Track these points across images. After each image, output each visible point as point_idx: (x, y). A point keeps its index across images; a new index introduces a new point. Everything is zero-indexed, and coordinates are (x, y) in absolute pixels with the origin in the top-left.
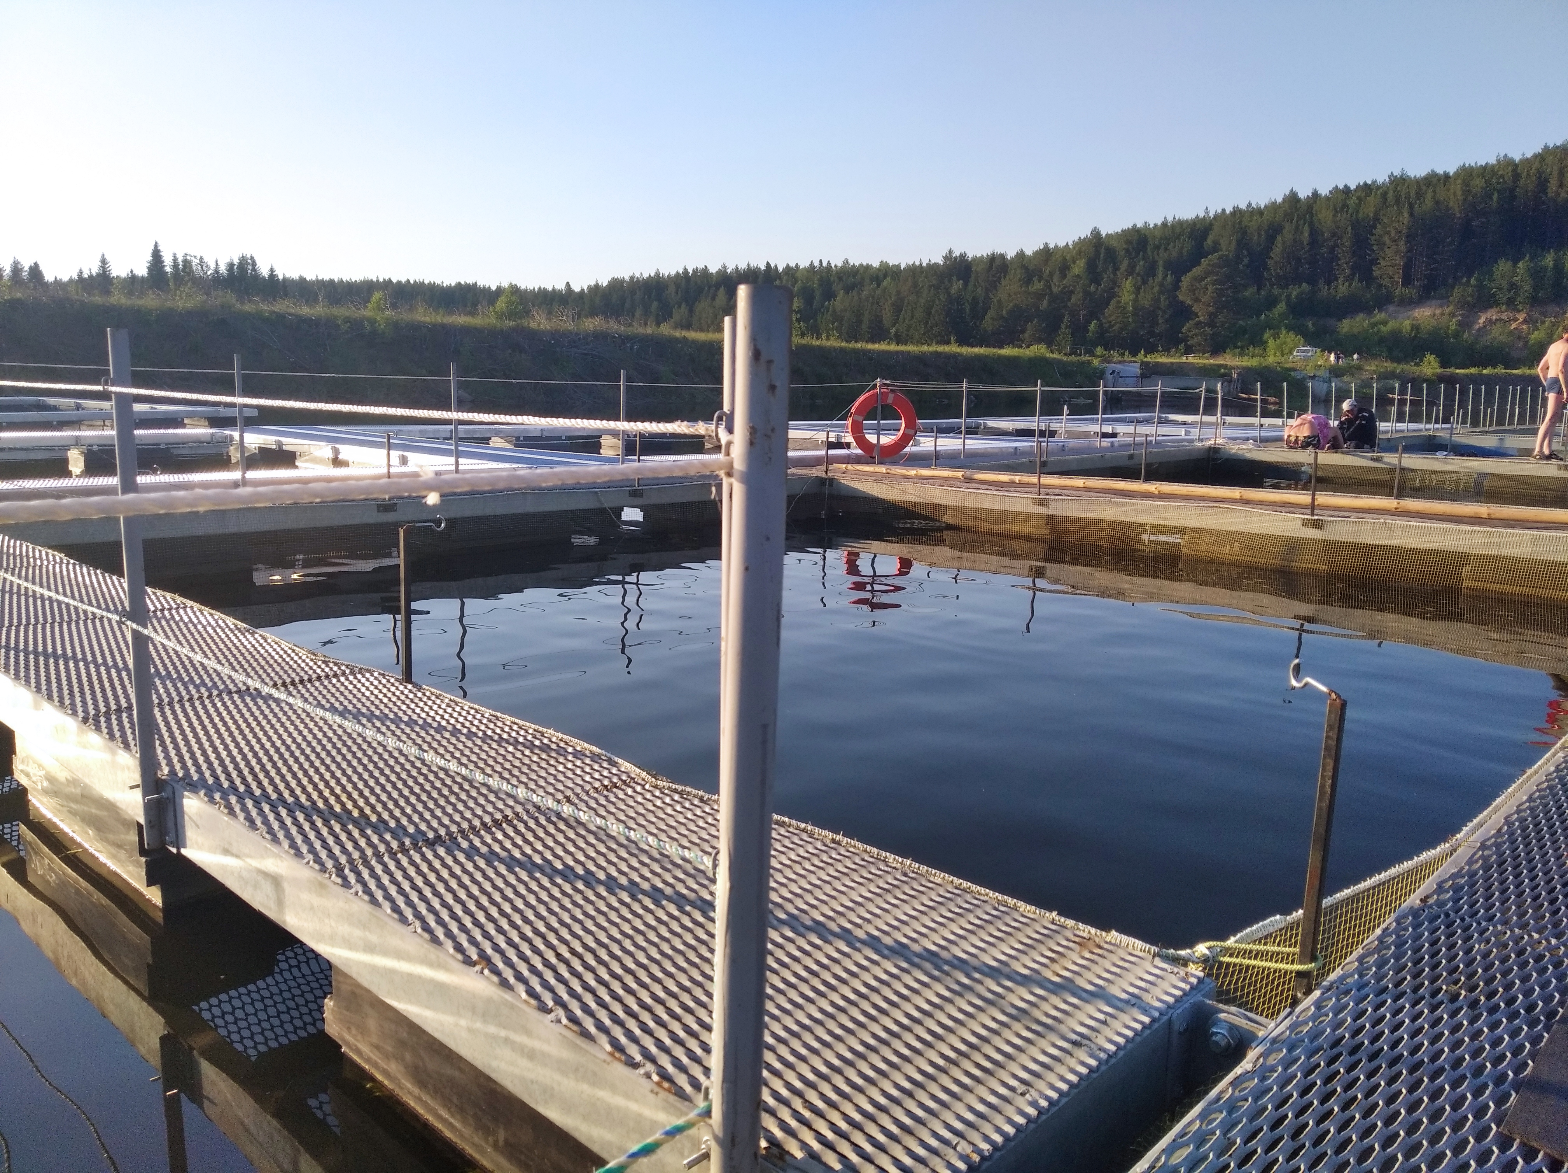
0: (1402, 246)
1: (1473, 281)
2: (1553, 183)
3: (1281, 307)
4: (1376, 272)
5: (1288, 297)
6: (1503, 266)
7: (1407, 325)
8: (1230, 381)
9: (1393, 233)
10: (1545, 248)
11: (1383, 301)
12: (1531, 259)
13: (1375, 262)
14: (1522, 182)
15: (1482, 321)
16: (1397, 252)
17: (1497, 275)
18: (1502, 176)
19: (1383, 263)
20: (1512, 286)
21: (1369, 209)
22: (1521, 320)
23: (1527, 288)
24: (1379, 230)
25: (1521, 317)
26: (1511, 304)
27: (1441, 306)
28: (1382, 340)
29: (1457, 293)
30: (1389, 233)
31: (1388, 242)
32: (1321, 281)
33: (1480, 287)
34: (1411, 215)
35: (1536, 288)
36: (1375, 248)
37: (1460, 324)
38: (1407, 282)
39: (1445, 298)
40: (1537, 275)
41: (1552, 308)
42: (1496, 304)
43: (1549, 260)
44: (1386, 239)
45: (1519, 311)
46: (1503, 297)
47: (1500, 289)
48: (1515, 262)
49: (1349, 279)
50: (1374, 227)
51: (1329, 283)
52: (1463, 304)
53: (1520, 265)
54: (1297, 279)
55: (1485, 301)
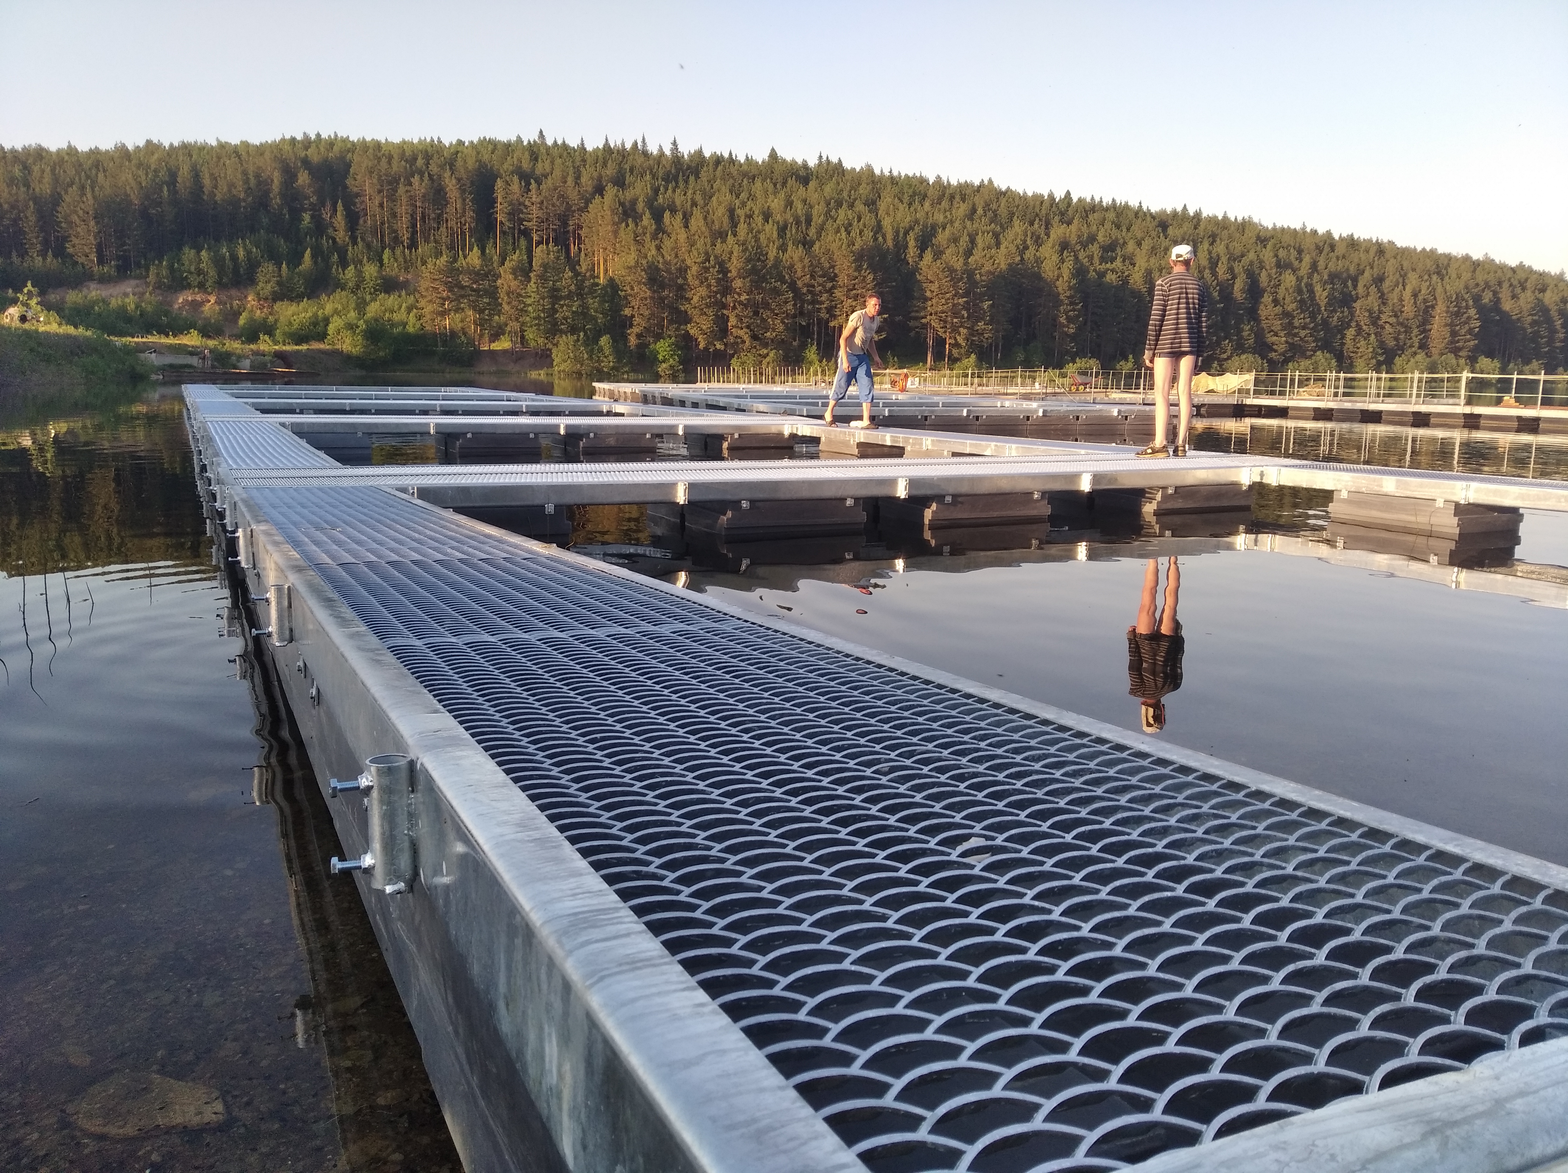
0: (93, 227)
1: (164, 264)
4: (70, 250)
6: (188, 254)
10: (219, 240)
11: (86, 277)
12: (211, 249)
13: (65, 239)
15: (181, 300)
16: (88, 231)
17: (185, 260)
19: (75, 241)
23: (212, 273)
27: (141, 285)
29: (152, 274)
31: (78, 222)
33: (172, 270)
36: (63, 225)
37: (161, 303)
38: (101, 261)
39: (142, 277)
40: (218, 262)
42: (189, 286)
43: (224, 250)
44: (75, 218)
45: (210, 294)
46: (194, 280)
47: (190, 273)
48: (198, 250)
50: (57, 204)
51: (21, 255)
52: (159, 286)
53: (203, 253)
55: (178, 283)
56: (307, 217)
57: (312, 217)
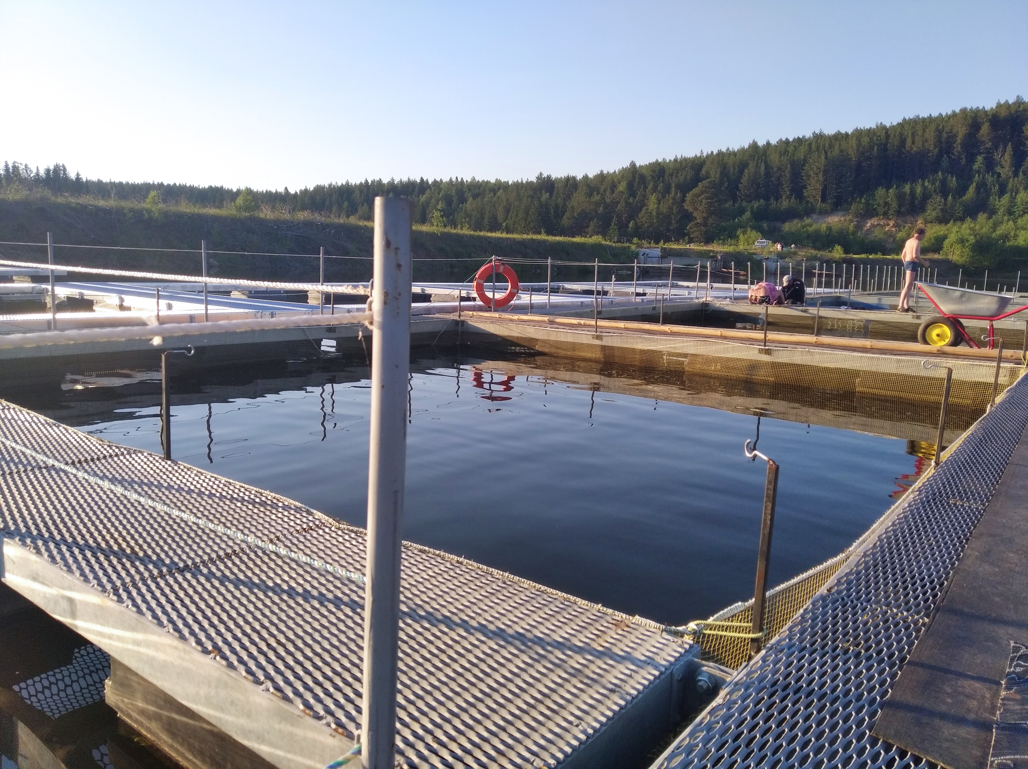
0: (821, 178)
1: (863, 200)
2: (909, 142)
3: (748, 214)
4: (805, 194)
5: (752, 207)
6: (881, 192)
7: (824, 227)
8: (716, 261)
9: (815, 169)
10: (905, 181)
11: (810, 211)
12: (897, 188)
13: (804, 187)
14: (890, 141)
15: (868, 225)
16: (818, 181)
17: (877, 197)
18: (879, 136)
19: (809, 188)
20: (886, 204)
21: (801, 154)
22: (891, 225)
23: (894, 205)
24: (806, 167)
25: (892, 223)
26: (885, 214)
27: (844, 216)
28: (809, 236)
29: (853, 207)
30: (812, 169)
31: (812, 175)
32: (772, 198)
33: (867, 204)
34: (826, 158)
35: (900, 206)
36: (805, 178)
37: (855, 227)
38: (824, 200)
39: (847, 210)
40: (900, 197)
41: (909, 218)
42: (877, 215)
43: (907, 188)
44: (811, 172)
45: (890, 219)
46: (881, 210)
47: (879, 205)
48: (888, 189)
49: (789, 197)
50: (804, 165)
51: (777, 199)
52: (857, 215)
53: (891, 191)
54: (757, 198)
55: (870, 213)
56: (980, 159)
57: (985, 159)
